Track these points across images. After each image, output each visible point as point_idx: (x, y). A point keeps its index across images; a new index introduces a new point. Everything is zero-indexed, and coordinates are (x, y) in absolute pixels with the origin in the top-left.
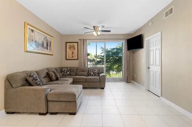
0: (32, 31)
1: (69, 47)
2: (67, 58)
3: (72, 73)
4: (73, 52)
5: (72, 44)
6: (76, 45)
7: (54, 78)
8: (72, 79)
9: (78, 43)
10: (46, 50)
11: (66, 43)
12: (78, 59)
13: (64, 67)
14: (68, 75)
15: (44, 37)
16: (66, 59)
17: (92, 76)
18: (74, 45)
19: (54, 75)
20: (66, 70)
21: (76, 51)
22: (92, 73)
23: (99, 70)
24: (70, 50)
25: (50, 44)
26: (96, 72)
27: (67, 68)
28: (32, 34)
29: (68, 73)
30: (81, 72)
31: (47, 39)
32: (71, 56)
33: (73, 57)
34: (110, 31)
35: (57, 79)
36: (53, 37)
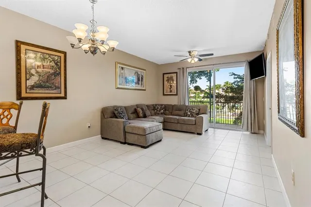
0: (122, 68)
1: (166, 79)
2: (165, 93)
3: (167, 111)
4: (171, 86)
5: (169, 75)
6: (174, 76)
7: (141, 115)
8: (163, 119)
9: (176, 73)
10: (137, 85)
11: (164, 74)
12: (177, 95)
13: (158, 105)
14: (161, 114)
15: (134, 72)
16: (164, 95)
17: (189, 117)
18: (173, 77)
19: (141, 112)
20: (159, 107)
21: (174, 84)
22: (189, 114)
23: (199, 110)
24: (168, 83)
25: (142, 78)
26: (194, 111)
27: (162, 105)
28: (122, 71)
29: (162, 111)
30: (177, 111)
31: (138, 74)
32: (169, 90)
33: (171, 91)
34: (212, 54)
35: (145, 116)
36: (145, 70)
